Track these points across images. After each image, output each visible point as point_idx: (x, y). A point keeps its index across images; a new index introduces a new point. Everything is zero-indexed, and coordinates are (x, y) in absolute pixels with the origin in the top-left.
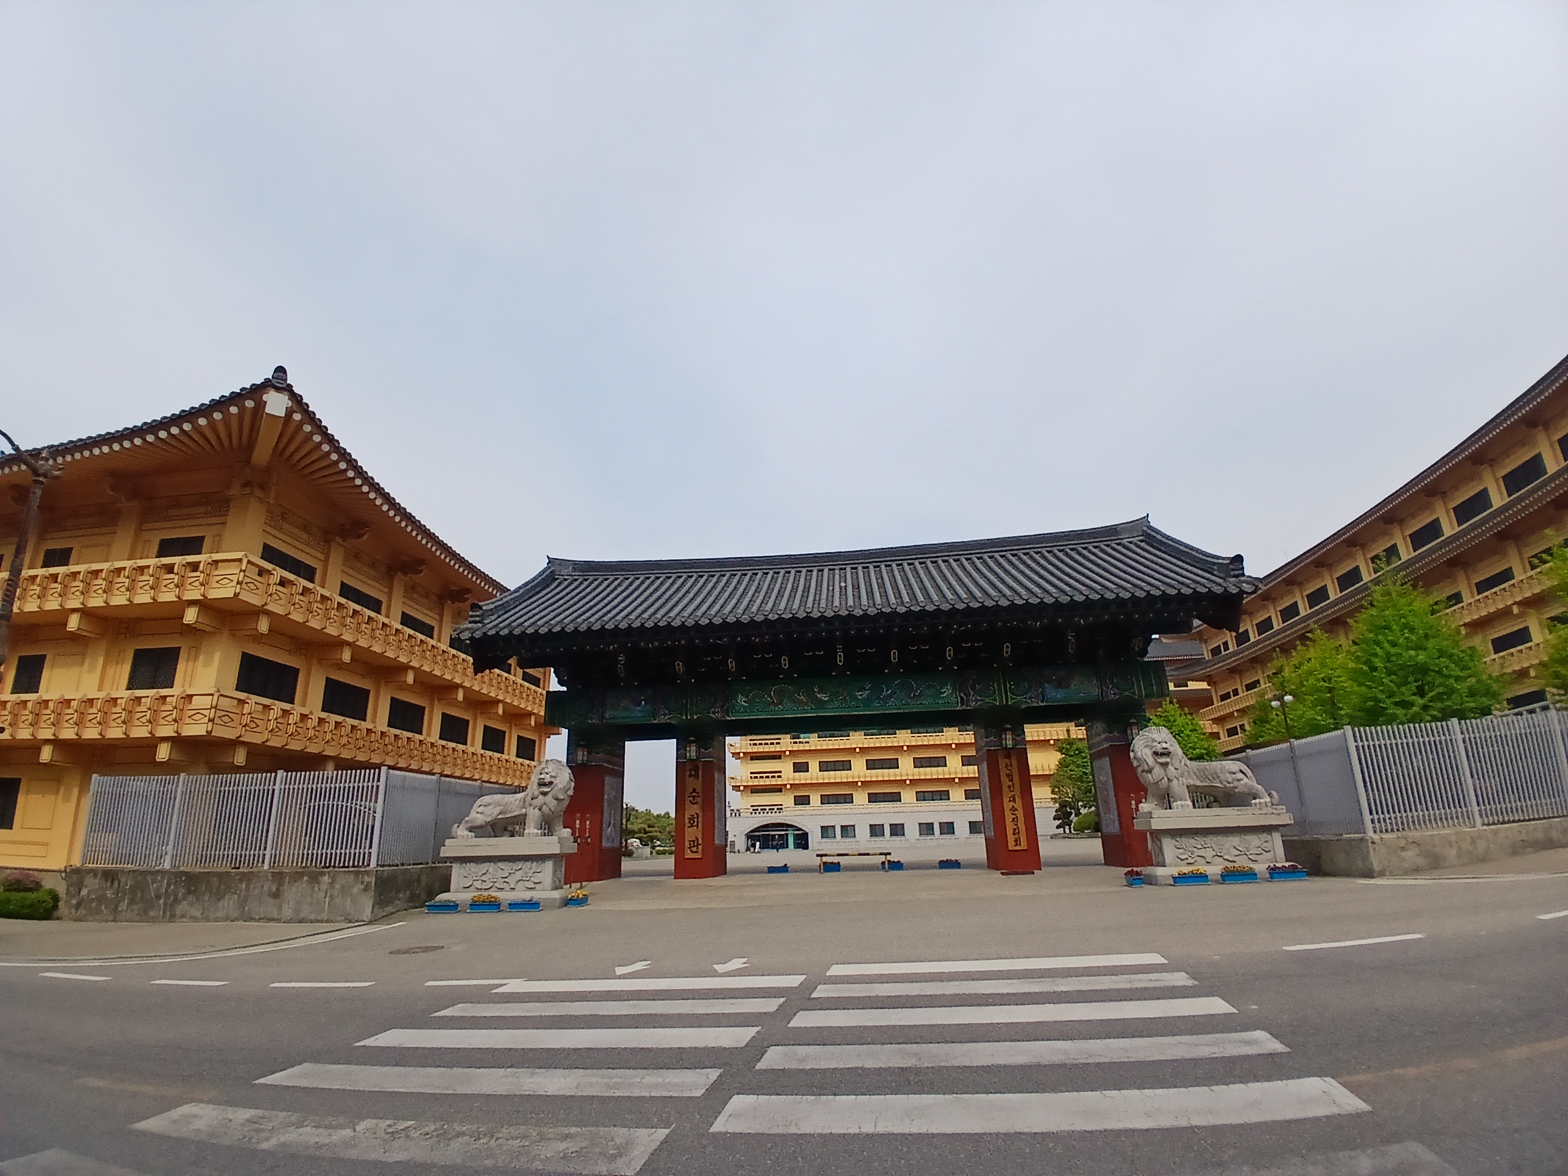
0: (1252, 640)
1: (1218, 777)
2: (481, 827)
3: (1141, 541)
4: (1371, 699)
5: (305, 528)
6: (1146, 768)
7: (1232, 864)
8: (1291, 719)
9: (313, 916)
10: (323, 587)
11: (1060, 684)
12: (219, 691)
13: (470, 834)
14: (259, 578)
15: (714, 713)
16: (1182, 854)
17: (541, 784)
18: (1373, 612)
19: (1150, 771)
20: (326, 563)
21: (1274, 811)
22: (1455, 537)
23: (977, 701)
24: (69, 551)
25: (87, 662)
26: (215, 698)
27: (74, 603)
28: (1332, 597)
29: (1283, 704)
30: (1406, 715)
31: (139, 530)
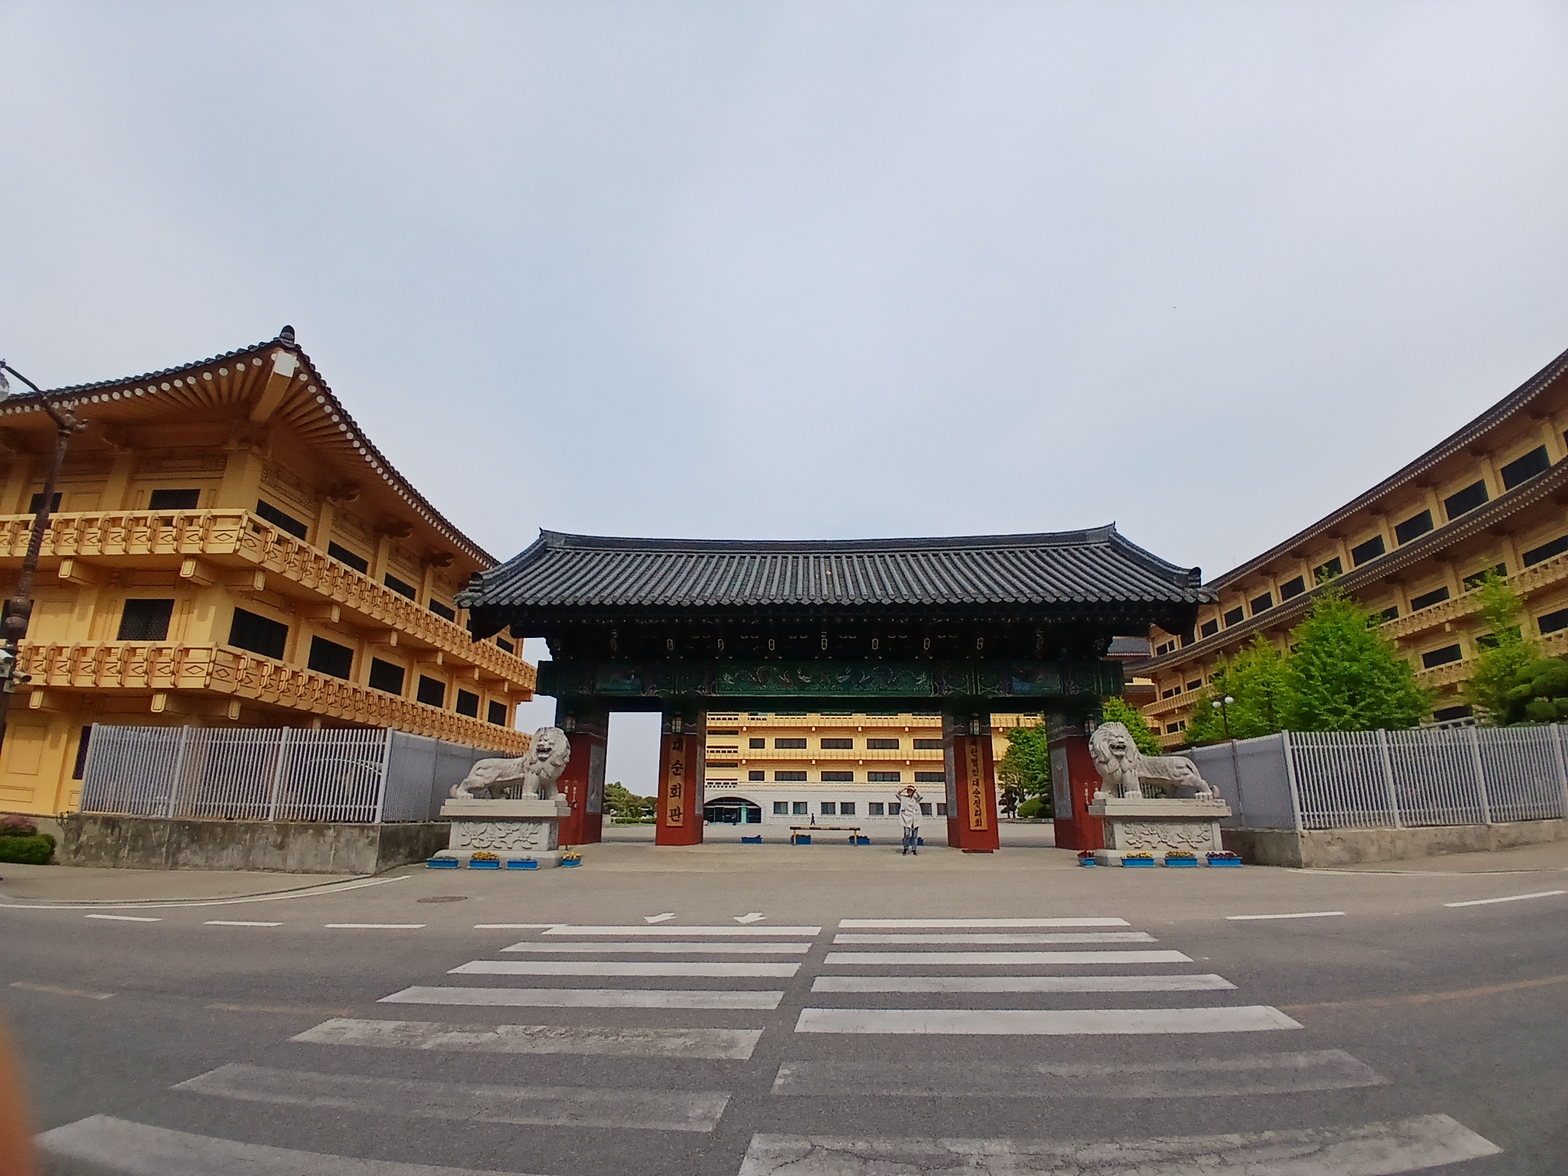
0: (1197, 641)
1: (1167, 770)
2: (480, 789)
3: (1107, 547)
4: (1305, 705)
5: (298, 486)
6: (1103, 759)
7: (1175, 850)
8: (1230, 720)
9: (318, 868)
10: (315, 546)
11: (1025, 678)
12: (217, 645)
13: (469, 794)
14: (255, 535)
15: (701, 689)
16: (1131, 839)
17: (540, 750)
18: (1313, 624)
19: (1106, 763)
20: (316, 522)
21: (1216, 804)
22: (1394, 556)
23: (949, 690)
24: (58, 497)
25: (77, 610)
26: (214, 653)
27: (68, 550)
28: (1275, 605)
29: (1223, 704)
30: (1337, 722)
31: (132, 480)
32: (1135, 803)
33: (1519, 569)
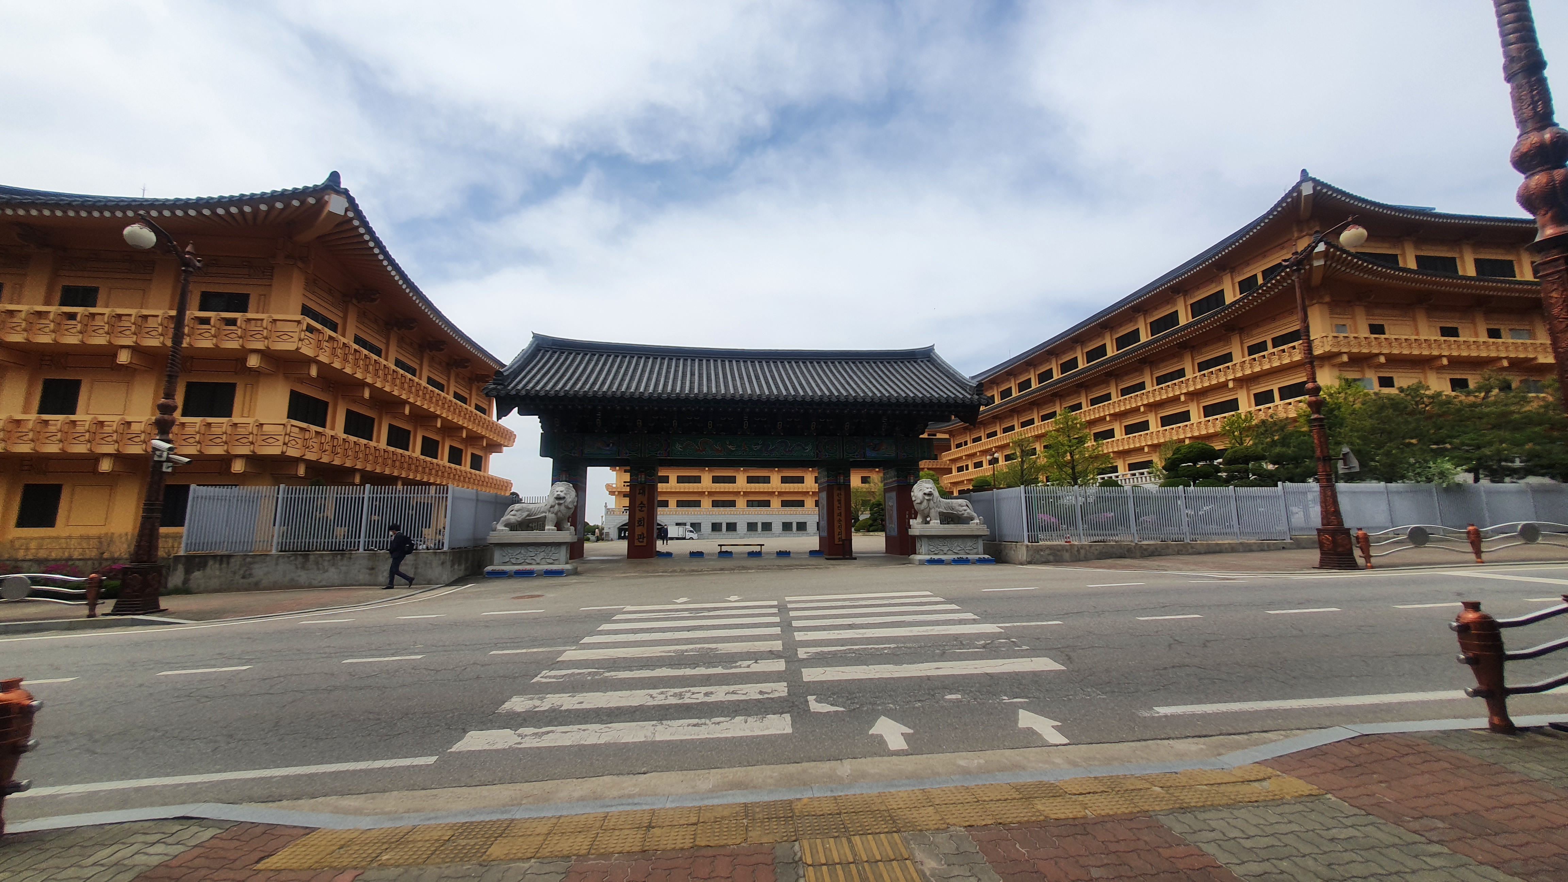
1: (954, 508)
2: (513, 524)
3: (928, 361)
6: (918, 502)
7: (957, 555)
10: (344, 337)
11: (874, 448)
12: (289, 421)
13: (506, 528)
14: (308, 333)
15: (656, 453)
16: (930, 548)
17: (558, 498)
19: (921, 503)
20: (343, 318)
23: (826, 455)
24: (95, 290)
25: (134, 390)
26: (289, 427)
32: (935, 526)
33: (1153, 386)
